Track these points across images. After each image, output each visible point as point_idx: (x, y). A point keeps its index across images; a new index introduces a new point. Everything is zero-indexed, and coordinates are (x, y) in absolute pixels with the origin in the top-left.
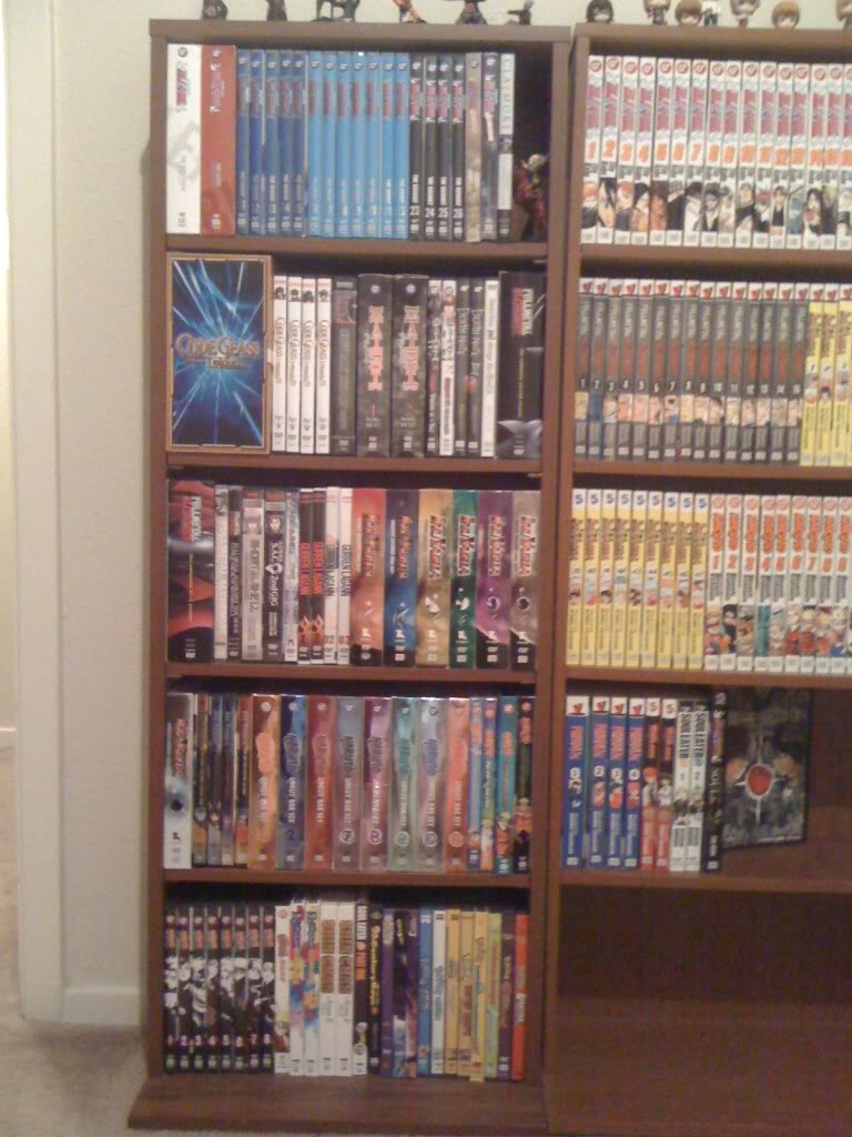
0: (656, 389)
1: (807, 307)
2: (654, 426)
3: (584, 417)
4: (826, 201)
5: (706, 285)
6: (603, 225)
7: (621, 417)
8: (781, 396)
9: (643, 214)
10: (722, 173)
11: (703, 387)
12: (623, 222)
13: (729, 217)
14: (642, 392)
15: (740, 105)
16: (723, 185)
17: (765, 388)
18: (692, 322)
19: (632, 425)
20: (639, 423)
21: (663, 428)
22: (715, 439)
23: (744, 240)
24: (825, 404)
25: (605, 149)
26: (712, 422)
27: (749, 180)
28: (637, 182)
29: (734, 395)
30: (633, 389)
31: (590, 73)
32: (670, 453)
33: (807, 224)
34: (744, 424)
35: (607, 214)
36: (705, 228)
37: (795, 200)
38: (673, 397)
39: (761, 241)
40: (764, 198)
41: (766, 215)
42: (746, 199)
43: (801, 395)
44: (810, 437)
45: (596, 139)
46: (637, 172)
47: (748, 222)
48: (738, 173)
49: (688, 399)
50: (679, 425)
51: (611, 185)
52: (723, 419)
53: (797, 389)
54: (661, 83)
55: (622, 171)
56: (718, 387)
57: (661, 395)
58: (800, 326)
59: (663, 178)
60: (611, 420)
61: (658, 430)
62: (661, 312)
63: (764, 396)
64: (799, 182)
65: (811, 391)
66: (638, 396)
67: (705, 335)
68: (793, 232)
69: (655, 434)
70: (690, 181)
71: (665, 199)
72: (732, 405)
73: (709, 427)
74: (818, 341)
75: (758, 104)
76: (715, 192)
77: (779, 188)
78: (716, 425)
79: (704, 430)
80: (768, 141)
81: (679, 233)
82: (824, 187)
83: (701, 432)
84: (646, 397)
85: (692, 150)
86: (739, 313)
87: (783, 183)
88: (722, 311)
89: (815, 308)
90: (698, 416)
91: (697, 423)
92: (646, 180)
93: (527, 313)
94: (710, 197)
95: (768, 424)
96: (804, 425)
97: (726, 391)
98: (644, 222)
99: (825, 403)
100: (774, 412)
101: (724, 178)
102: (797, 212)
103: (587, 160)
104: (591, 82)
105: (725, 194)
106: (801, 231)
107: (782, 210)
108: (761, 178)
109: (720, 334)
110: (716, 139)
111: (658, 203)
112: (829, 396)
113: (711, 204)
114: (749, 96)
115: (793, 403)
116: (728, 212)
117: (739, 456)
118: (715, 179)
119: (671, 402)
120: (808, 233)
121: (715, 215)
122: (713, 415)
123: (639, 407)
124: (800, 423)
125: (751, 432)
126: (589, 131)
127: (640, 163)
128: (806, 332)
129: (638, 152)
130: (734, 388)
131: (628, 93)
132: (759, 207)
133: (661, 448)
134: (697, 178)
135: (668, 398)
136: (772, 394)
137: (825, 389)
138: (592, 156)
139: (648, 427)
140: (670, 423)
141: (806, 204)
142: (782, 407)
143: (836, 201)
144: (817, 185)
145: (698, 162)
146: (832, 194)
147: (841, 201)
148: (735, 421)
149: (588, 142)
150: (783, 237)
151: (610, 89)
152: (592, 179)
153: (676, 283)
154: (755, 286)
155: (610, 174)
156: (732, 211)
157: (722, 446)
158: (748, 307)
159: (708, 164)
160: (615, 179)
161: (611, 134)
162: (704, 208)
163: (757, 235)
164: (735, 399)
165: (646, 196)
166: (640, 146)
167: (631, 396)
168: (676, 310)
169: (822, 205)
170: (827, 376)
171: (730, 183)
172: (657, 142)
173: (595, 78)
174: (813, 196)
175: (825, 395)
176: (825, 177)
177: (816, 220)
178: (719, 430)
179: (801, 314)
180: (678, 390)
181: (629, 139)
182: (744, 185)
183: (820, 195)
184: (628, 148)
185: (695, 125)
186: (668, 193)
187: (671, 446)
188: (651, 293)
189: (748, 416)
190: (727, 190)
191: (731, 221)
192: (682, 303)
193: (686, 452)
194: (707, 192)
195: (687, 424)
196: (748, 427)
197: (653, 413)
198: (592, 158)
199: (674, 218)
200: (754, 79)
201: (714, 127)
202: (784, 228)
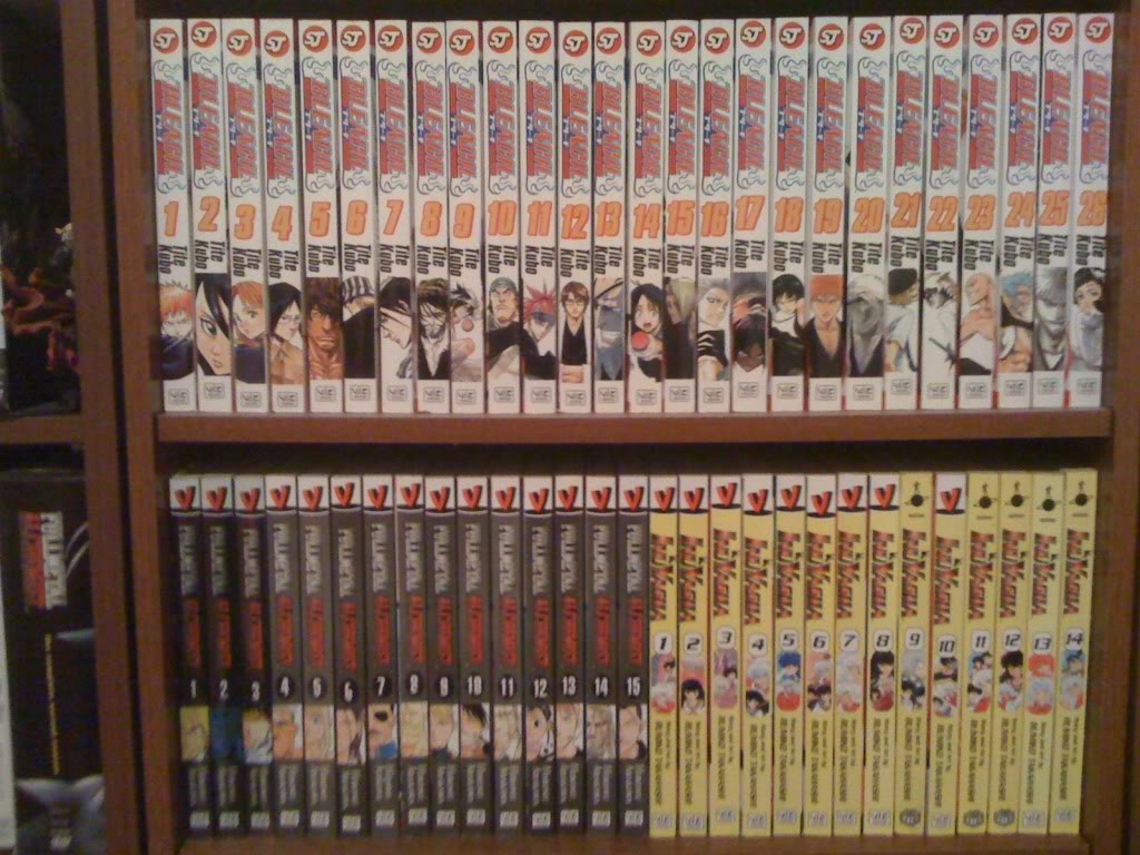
0: (349, 694)
1: (646, 522)
2: (349, 768)
3: (201, 757)
4: (672, 311)
5: (436, 483)
6: (209, 371)
7: (280, 751)
8: (602, 699)
9: (290, 346)
10: (451, 257)
11: (444, 683)
12: (250, 365)
13: (471, 349)
14: (321, 699)
15: (478, 115)
16: (454, 282)
17: (570, 685)
18: (413, 558)
19: (304, 765)
20: (318, 763)
21: (367, 770)
22: (476, 787)
23: (505, 395)
24: (694, 713)
25: (199, 215)
26: (468, 754)
27: (509, 272)
28: (273, 281)
29: (507, 699)
30: (300, 694)
31: (156, 55)
32: (385, 818)
33: (634, 359)
34: (531, 757)
35: (216, 349)
36: (424, 373)
37: (606, 309)
38: (384, 708)
39: (541, 396)
40: (545, 308)
41: (547, 344)
42: (505, 311)
43: (645, 695)
44: (665, 781)
45: (180, 196)
46: (273, 262)
47: (511, 358)
48: (485, 259)
49: (415, 711)
50: (401, 764)
51: (218, 289)
52: (489, 748)
53: (634, 685)
54: (307, 72)
55: (241, 260)
56: (476, 685)
57: (359, 705)
58: (634, 561)
59: (327, 272)
60: (258, 755)
61: (356, 775)
62: (347, 540)
63: (570, 699)
64: (613, 273)
65: (664, 690)
66: (310, 709)
67: (441, 583)
68: (605, 377)
69: (353, 782)
70: (384, 277)
71: (336, 315)
72: (506, 719)
73: (461, 763)
74: (671, 591)
75: (518, 111)
76: (441, 298)
77: (572, 287)
78: (476, 761)
79: (452, 769)
80: (542, 189)
81: (371, 383)
82: (666, 281)
83: (445, 774)
84: (328, 710)
85: (384, 212)
86: (507, 536)
87: (582, 276)
88: (473, 535)
89: (662, 525)
90: (438, 743)
91: (438, 756)
92: (292, 278)
93: (53, 563)
94: (428, 308)
95: (581, 754)
96: (653, 756)
97: (492, 693)
98: (295, 362)
99: (693, 711)
100: (591, 730)
101: (455, 270)
102: (612, 336)
103: (163, 240)
104: (158, 75)
105: (459, 303)
106: (623, 374)
107: (582, 330)
108: (532, 270)
109: (472, 580)
110: (433, 189)
111: (321, 323)
112: (701, 696)
113: (432, 324)
114: (499, 96)
115: (628, 714)
116: (468, 338)
117: (526, 821)
118: (437, 272)
119: (382, 717)
120: (637, 376)
121: (443, 346)
122: (468, 740)
123: (315, 730)
124: (644, 751)
125: (547, 770)
126: (161, 179)
127: (275, 243)
128: (648, 572)
129: (270, 221)
130: (507, 685)
131: (237, 97)
132: (534, 328)
133: (367, 809)
134: (400, 271)
135: (374, 709)
136: (586, 695)
137: (692, 685)
138: (172, 233)
139: (337, 770)
140: (384, 761)
141: (630, 317)
142: (606, 722)
143: (695, 308)
144: (653, 277)
145: (400, 238)
146: (684, 294)
147: (704, 307)
148: (512, 750)
149: (162, 201)
150: (586, 386)
151: (199, 87)
152: (177, 279)
153: (374, 481)
154: (536, 484)
155: (215, 267)
156: (477, 336)
157: (491, 804)
158: (525, 526)
159: (421, 240)
160: (225, 277)
161: (212, 183)
162: (419, 331)
163: (532, 384)
164: (509, 708)
165: (293, 311)
166: (273, 206)
167: (298, 709)
168: (379, 535)
169: (665, 317)
170: (693, 658)
171: (469, 279)
172: (309, 198)
173: (167, 67)
174: (643, 301)
175: (692, 696)
176: (669, 259)
177: (654, 349)
178: (482, 768)
179: (634, 536)
180: (392, 694)
181: (248, 191)
182: (496, 283)
183: (658, 297)
184: (246, 213)
185: (387, 160)
186: (342, 303)
187: (385, 805)
188: (324, 503)
189: (540, 741)
190: (461, 291)
191: (477, 356)
192: (389, 521)
193: (417, 817)
194: (423, 299)
195: (415, 761)
196: (541, 761)
197: (344, 744)
198: (174, 234)
199: (359, 356)
200: (508, 58)
201: (426, 165)
202: (587, 368)
